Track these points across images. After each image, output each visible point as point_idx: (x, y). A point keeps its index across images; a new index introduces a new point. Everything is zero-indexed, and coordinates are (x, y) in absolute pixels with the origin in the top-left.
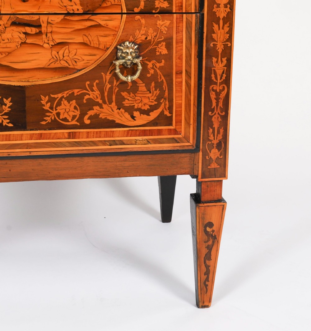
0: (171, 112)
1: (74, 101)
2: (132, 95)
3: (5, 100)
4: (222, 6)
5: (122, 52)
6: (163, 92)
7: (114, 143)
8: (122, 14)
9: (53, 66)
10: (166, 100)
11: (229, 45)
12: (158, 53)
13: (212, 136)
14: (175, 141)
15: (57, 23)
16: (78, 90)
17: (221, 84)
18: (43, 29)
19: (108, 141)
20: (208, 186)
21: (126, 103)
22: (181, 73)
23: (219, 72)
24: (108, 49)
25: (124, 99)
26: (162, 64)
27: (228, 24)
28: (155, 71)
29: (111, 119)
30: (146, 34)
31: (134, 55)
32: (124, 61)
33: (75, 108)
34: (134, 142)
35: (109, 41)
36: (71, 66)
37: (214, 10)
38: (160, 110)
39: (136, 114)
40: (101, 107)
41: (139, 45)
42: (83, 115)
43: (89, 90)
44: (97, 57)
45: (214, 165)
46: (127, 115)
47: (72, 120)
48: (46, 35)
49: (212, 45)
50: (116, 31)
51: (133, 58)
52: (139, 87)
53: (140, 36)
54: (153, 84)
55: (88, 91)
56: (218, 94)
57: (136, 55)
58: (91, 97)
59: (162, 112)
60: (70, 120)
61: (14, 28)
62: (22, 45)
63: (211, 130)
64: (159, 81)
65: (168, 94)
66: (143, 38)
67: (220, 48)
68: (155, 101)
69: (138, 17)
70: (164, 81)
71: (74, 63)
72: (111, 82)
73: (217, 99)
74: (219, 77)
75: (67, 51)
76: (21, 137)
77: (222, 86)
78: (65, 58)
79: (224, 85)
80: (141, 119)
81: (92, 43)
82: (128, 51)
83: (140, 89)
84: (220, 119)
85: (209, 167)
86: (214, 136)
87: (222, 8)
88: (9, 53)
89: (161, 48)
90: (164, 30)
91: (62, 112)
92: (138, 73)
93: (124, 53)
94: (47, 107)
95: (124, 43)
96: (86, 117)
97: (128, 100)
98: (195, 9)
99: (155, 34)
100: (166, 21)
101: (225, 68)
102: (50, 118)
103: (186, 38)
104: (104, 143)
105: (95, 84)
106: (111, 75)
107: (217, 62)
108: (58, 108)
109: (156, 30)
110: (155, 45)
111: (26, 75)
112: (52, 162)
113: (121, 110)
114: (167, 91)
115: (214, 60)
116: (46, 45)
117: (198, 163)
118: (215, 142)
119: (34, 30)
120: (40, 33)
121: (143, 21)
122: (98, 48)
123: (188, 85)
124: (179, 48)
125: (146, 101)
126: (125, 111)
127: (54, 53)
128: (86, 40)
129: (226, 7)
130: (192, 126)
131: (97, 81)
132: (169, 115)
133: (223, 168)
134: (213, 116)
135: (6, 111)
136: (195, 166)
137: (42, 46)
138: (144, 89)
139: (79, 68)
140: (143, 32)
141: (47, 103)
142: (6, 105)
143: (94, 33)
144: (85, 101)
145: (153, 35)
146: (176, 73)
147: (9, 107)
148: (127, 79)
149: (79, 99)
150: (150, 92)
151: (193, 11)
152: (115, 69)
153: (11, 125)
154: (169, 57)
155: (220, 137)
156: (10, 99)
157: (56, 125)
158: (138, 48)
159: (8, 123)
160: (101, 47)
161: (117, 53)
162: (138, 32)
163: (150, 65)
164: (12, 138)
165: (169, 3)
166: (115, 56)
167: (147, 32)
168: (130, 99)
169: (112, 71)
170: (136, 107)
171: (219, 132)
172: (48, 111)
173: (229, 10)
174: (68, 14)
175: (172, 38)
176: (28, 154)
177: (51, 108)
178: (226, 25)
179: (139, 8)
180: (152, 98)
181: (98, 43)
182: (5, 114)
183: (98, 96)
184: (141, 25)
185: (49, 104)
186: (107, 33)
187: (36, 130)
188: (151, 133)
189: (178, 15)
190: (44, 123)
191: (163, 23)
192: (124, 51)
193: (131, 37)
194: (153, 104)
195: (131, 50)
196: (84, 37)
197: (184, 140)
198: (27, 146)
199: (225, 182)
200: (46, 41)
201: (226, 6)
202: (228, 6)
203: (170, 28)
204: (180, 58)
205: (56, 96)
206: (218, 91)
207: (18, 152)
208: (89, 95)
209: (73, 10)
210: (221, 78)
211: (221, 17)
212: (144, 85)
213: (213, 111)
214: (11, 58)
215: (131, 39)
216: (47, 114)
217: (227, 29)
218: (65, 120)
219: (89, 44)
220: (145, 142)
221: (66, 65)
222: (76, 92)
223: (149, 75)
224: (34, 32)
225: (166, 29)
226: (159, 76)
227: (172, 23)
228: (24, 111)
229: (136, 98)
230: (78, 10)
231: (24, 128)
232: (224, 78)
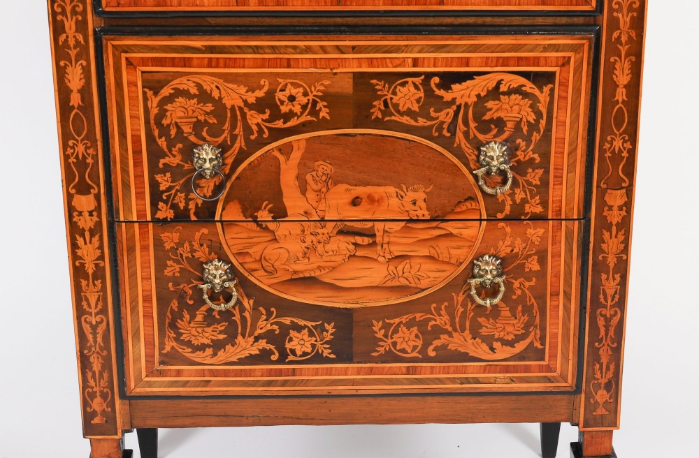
0: (543, 344)
1: (415, 328)
2: (491, 321)
3: (326, 325)
4: (615, 208)
5: (480, 269)
6: (532, 318)
7: (467, 381)
8: (481, 220)
9: (389, 284)
10: (536, 328)
11: (625, 257)
12: (527, 270)
13: (599, 373)
14: (549, 380)
15: (397, 232)
16: (421, 314)
17: (612, 306)
18: (378, 239)
19: (458, 379)
20: (592, 437)
21: (484, 331)
22: (558, 294)
23: (610, 292)
24: (461, 263)
25: (481, 326)
26: (532, 283)
27: (623, 232)
28: (523, 292)
29: (463, 351)
30: (512, 246)
31: (495, 273)
32: (481, 280)
33: (417, 336)
34: (492, 381)
35: (462, 254)
36: (413, 285)
37: (604, 214)
38: (528, 341)
39: (497, 345)
40: (450, 335)
41: (503, 259)
42: (426, 345)
43: (435, 314)
44: (448, 274)
45: (601, 411)
46: (485, 347)
47: (412, 351)
48: (382, 247)
49: (600, 258)
50: (472, 242)
51: (494, 277)
52: (502, 312)
53: (504, 248)
54: (520, 308)
55: (433, 315)
56: (607, 320)
57: (498, 272)
58: (438, 323)
59: (532, 343)
60: (409, 351)
61: (341, 238)
62: (351, 259)
63: (598, 366)
64: (528, 304)
65: (540, 321)
66: (508, 250)
67: (612, 261)
68: (522, 329)
69: (502, 224)
70: (535, 304)
71: (417, 281)
72: (464, 305)
73: (607, 327)
74: (609, 299)
75: (408, 266)
76: (346, 372)
77: (614, 309)
78: (405, 275)
79: (617, 309)
80: (503, 352)
81: (441, 256)
82: (487, 268)
83: (503, 313)
84: (610, 352)
85: (594, 413)
86: (602, 373)
87: (615, 211)
88: (334, 268)
89: (532, 262)
90: (536, 240)
91: (399, 341)
92: (500, 296)
93: (482, 270)
94: (380, 335)
95: (482, 257)
96: (431, 348)
97: (486, 327)
98: (579, 215)
99: (524, 245)
100: (538, 229)
101: (619, 287)
102: (383, 349)
103: (565, 251)
104: (453, 381)
105: (443, 307)
106: (465, 296)
107: (607, 279)
108: (394, 336)
109: (526, 240)
110: (523, 260)
111: (354, 295)
112: (385, 401)
113: (477, 339)
114: (538, 317)
115: (604, 276)
116: (381, 259)
117: (580, 407)
118: (604, 381)
119: (366, 240)
120: (374, 244)
121: (508, 230)
122: (448, 263)
123: (567, 309)
124: (556, 263)
125: (510, 329)
126: (483, 341)
127: (392, 268)
128: (433, 253)
129: (622, 210)
130: (571, 362)
131: (446, 304)
132: (540, 347)
133: (613, 415)
134: (601, 347)
135: (327, 339)
136: (575, 412)
137: (376, 260)
138: (508, 314)
139: (424, 288)
140: (508, 242)
141: (380, 330)
142: (327, 331)
143: (443, 245)
144: (429, 328)
145: (521, 246)
146: (551, 295)
147: (331, 334)
148: (486, 303)
149: (422, 325)
150: (516, 318)
151: (575, 217)
152: (470, 289)
153: (333, 356)
154: (542, 275)
155: (610, 375)
156: (333, 324)
157: (391, 357)
158: (500, 264)
159: (330, 354)
160: (452, 261)
161: (473, 269)
162: (501, 242)
163: (516, 284)
164: (334, 372)
165: (543, 207)
166: (470, 273)
167: (513, 243)
168: (489, 326)
169: (466, 291)
170: (496, 337)
171: (608, 369)
172: (381, 340)
173: (625, 214)
174: (411, 221)
175: (546, 251)
176: (354, 392)
177: (386, 336)
178: (620, 233)
179: (504, 214)
180: (519, 325)
181: (448, 256)
182: (327, 343)
183: (447, 322)
184: (505, 234)
185: (383, 331)
186: (461, 244)
187: (366, 362)
188: (516, 369)
189: (556, 222)
190: (375, 354)
191: (535, 232)
192: (483, 268)
193: (492, 249)
194: (520, 333)
195: (491, 267)
196: (431, 249)
197: (560, 379)
198: (353, 382)
199: (615, 433)
200: (382, 254)
201: (620, 208)
202: (624, 208)
203: (544, 238)
204: (557, 276)
205: (392, 321)
206: (608, 316)
207: (341, 389)
208: (435, 320)
209: (417, 216)
210: (612, 300)
211: (614, 223)
212: (508, 308)
213: (600, 341)
214: (336, 275)
215: (492, 251)
216: (380, 343)
217: (621, 238)
218: (403, 351)
219: (437, 257)
220: (508, 381)
221: (407, 283)
222: (419, 316)
223: (514, 297)
224: (366, 243)
225: (539, 239)
226: (528, 298)
227: (547, 232)
228: (352, 339)
229: (497, 325)
230: (424, 215)
231: (350, 361)
232: (616, 300)
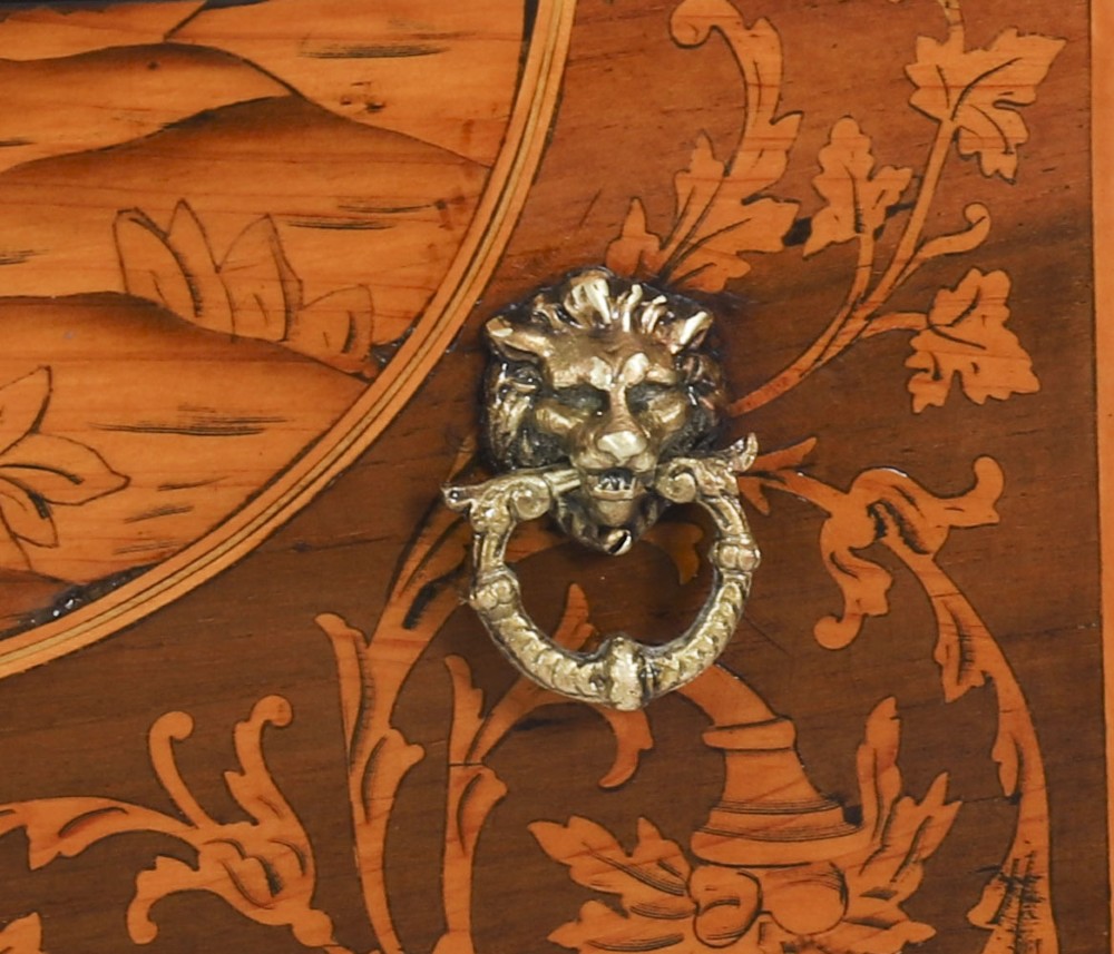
1: (25, 928)
2: (652, 845)
5: (544, 393)
6: (991, 807)
10: (1028, 899)
12: (928, 394)
16: (69, 807)
21: (593, 941)
24: (383, 354)
25: (567, 896)
26: (978, 510)
28: (904, 584)
30: (798, 191)
31: (670, 415)
32: (560, 480)
35: (395, 273)
43: (188, 805)
44: (275, 446)
50: (468, 165)
51: (664, 449)
52: (736, 765)
53: (728, 209)
54: (883, 729)
55: (174, 811)
57: (690, 411)
58: (208, 876)
64: (953, 691)
65: (1055, 836)
66: (768, 226)
68: (912, 908)
69: (703, 6)
70: (1008, 691)
71: (24, 516)
72: (420, 716)
81: (213, 294)
82: (600, 375)
83: (742, 778)
89: (966, 330)
90: (993, 133)
92: (718, 619)
93: (564, 399)
95: (557, 290)
97: (613, 901)
99: (894, 181)
100: (1007, 44)
105: (247, 738)
106: (423, 634)
109: (908, 138)
110: (892, 306)
114: (1035, 804)
121: (762, 51)
122: (278, 356)
128: (149, 270)
131: (271, 708)
138: (788, 780)
139: (81, 574)
140: (759, 164)
144: (141, 929)
145: (868, 192)
148: (604, 680)
149: (77, 900)
150: (854, 817)
152: (466, 572)
154: (1047, 434)
158: (705, 345)
160: (308, 341)
161: (481, 397)
162: (703, 164)
163: (845, 520)
166: (457, 427)
167: (803, 163)
168: (635, 893)
169: (428, 594)
175: (1077, 225)
180: (879, 876)
181: (273, 295)
183: (287, 867)
184: (735, 96)
186: (377, 183)
191: (978, 61)
192: (564, 377)
193: (635, 223)
194: (887, 946)
195: (637, 365)
196: (131, 233)
203: (1054, 115)
208: (190, 856)
212: (782, 734)
215: (636, 240)
219: (180, 305)
222: (50, 825)
223: (833, 635)
225: (1016, 129)
226: (947, 636)
227: (1074, 61)
229: (702, 880)
